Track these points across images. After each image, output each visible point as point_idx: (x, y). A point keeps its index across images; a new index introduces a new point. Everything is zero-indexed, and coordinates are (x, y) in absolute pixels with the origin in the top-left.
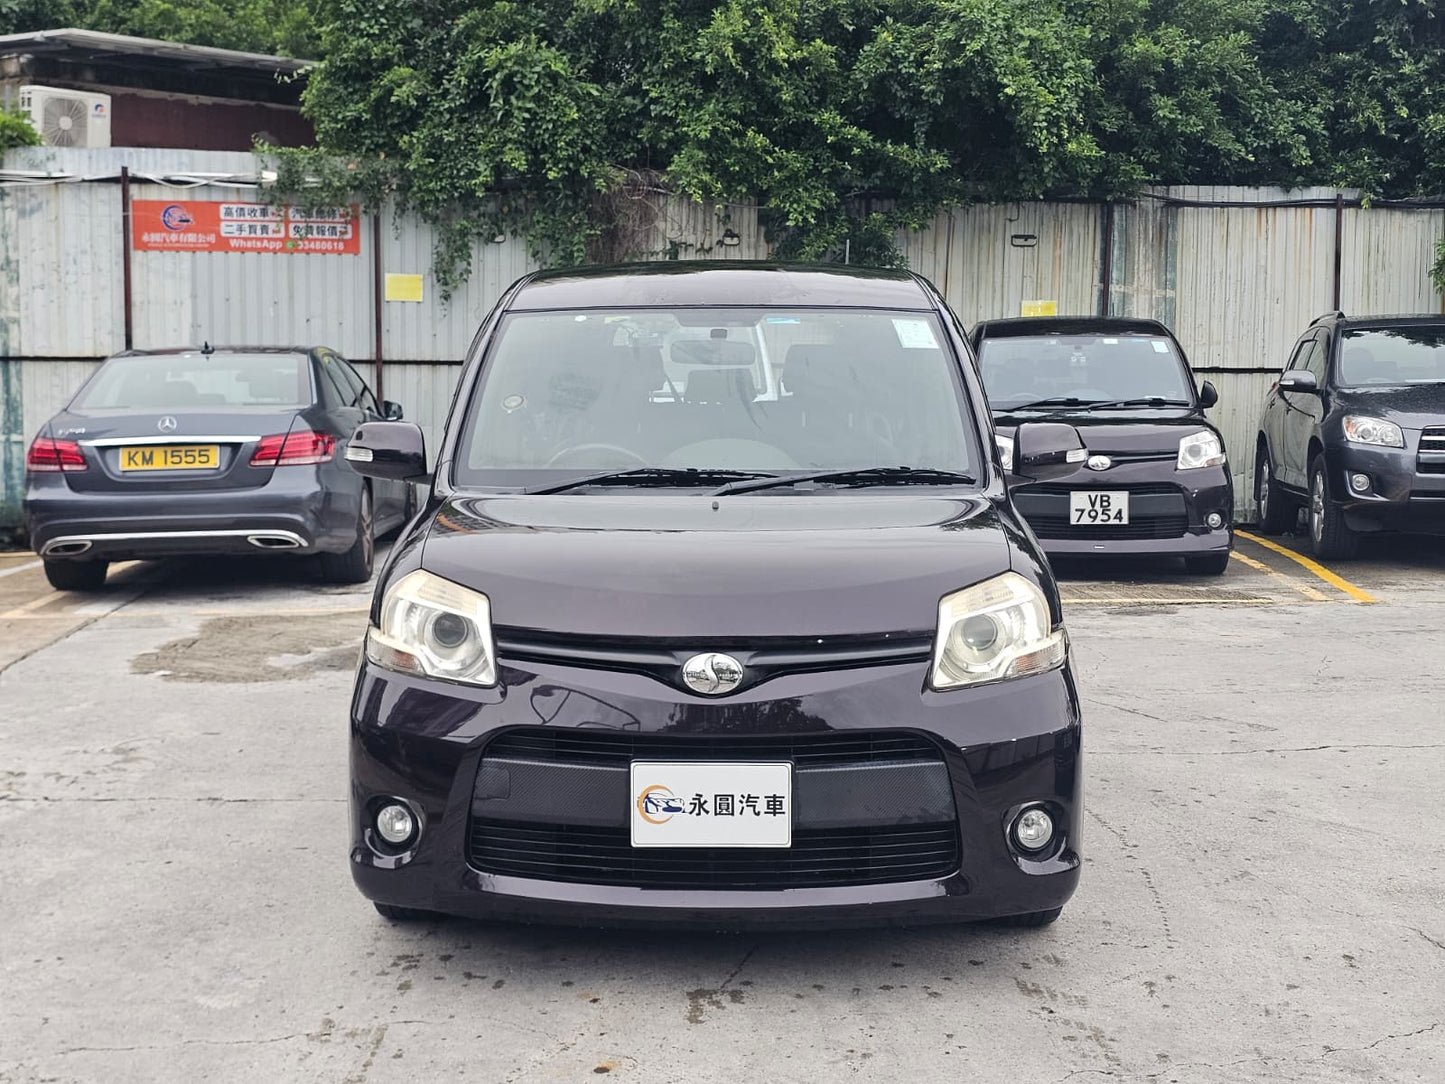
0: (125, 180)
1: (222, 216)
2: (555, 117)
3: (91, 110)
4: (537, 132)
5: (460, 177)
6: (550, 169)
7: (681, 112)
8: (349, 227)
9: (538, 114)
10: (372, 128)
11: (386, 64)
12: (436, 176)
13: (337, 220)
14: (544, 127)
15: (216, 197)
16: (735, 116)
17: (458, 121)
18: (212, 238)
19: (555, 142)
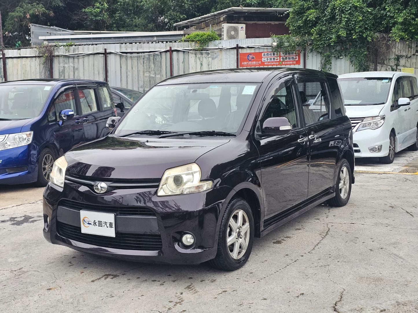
0: (238, 48)
1: (263, 56)
2: (355, 20)
3: (240, 29)
4: (350, 25)
5: (327, 40)
6: (354, 35)
7: (396, 14)
8: (297, 57)
9: (350, 19)
10: (304, 28)
11: (309, 8)
12: (320, 40)
13: (294, 55)
14: (352, 23)
15: (261, 51)
16: (413, 14)
17: (328, 24)
18: (260, 62)
19: (355, 27)
